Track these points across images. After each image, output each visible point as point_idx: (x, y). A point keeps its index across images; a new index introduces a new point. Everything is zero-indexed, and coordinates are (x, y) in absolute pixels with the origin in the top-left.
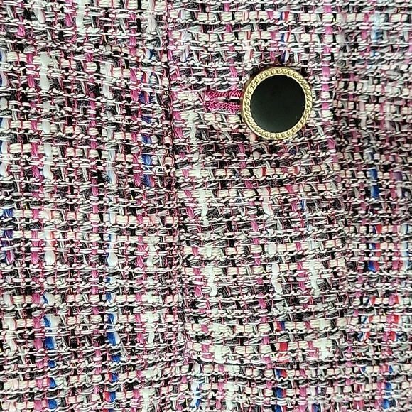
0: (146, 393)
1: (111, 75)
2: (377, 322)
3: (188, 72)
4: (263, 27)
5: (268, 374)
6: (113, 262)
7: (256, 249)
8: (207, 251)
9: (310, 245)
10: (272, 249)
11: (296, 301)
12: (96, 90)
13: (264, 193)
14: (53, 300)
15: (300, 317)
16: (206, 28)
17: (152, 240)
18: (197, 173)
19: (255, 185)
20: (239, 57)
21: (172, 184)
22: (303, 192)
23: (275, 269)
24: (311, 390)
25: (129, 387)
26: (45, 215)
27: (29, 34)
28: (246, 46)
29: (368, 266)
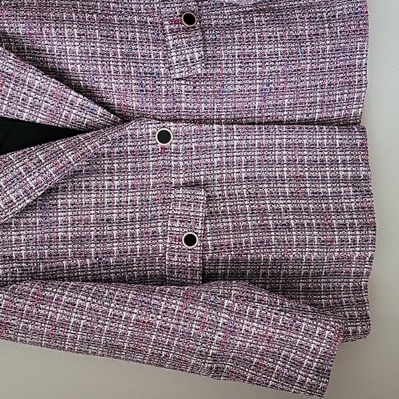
0: (163, 87)
1: (149, 19)
2: (218, 70)
3: (165, 18)
4: (180, 7)
5: (192, 83)
6: (152, 56)
7: (183, 52)
8: (173, 54)
9: (195, 50)
10: (186, 51)
11: (193, 62)
12: (146, 22)
13: (184, 40)
14: (141, 65)
15: (194, 65)
16: (168, 8)
17: (161, 52)
18: (169, 38)
19: (182, 38)
20: (176, 13)
21: (164, 40)
22: (193, 39)
23: (188, 56)
24: (203, 87)
25: (159, 85)
26: (138, 47)
27: (133, 13)
28: (177, 11)
29: (214, 57)
